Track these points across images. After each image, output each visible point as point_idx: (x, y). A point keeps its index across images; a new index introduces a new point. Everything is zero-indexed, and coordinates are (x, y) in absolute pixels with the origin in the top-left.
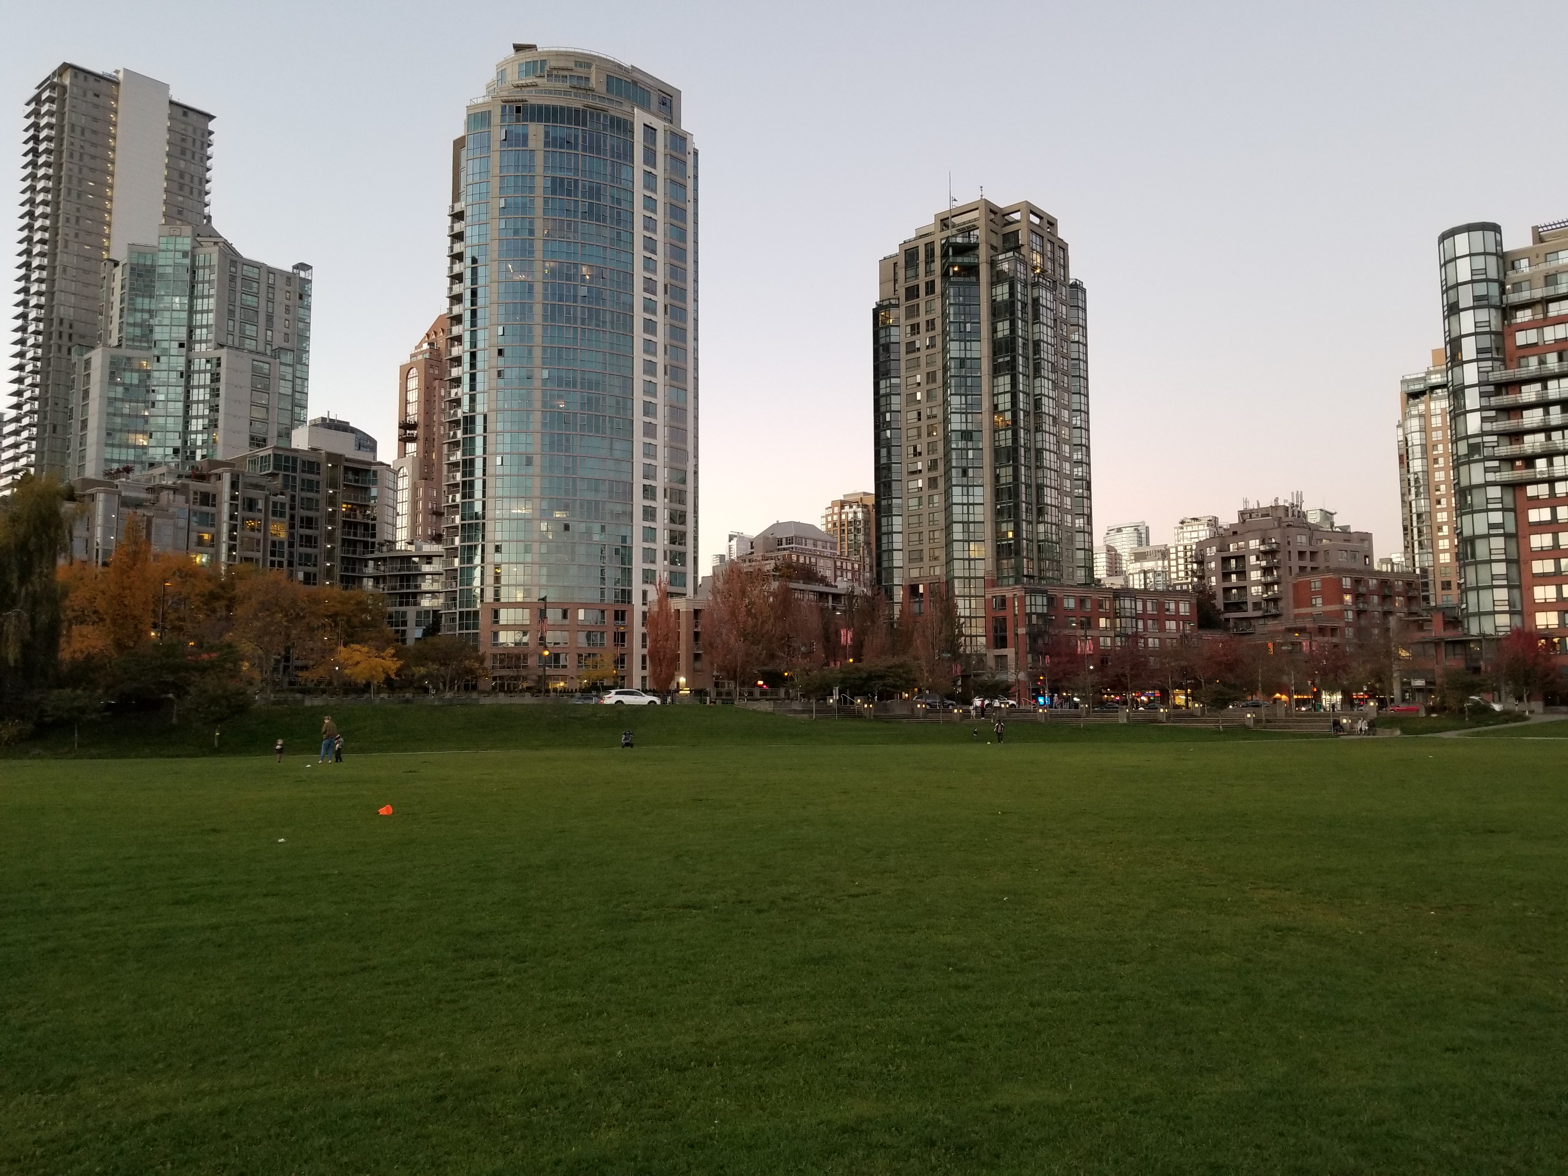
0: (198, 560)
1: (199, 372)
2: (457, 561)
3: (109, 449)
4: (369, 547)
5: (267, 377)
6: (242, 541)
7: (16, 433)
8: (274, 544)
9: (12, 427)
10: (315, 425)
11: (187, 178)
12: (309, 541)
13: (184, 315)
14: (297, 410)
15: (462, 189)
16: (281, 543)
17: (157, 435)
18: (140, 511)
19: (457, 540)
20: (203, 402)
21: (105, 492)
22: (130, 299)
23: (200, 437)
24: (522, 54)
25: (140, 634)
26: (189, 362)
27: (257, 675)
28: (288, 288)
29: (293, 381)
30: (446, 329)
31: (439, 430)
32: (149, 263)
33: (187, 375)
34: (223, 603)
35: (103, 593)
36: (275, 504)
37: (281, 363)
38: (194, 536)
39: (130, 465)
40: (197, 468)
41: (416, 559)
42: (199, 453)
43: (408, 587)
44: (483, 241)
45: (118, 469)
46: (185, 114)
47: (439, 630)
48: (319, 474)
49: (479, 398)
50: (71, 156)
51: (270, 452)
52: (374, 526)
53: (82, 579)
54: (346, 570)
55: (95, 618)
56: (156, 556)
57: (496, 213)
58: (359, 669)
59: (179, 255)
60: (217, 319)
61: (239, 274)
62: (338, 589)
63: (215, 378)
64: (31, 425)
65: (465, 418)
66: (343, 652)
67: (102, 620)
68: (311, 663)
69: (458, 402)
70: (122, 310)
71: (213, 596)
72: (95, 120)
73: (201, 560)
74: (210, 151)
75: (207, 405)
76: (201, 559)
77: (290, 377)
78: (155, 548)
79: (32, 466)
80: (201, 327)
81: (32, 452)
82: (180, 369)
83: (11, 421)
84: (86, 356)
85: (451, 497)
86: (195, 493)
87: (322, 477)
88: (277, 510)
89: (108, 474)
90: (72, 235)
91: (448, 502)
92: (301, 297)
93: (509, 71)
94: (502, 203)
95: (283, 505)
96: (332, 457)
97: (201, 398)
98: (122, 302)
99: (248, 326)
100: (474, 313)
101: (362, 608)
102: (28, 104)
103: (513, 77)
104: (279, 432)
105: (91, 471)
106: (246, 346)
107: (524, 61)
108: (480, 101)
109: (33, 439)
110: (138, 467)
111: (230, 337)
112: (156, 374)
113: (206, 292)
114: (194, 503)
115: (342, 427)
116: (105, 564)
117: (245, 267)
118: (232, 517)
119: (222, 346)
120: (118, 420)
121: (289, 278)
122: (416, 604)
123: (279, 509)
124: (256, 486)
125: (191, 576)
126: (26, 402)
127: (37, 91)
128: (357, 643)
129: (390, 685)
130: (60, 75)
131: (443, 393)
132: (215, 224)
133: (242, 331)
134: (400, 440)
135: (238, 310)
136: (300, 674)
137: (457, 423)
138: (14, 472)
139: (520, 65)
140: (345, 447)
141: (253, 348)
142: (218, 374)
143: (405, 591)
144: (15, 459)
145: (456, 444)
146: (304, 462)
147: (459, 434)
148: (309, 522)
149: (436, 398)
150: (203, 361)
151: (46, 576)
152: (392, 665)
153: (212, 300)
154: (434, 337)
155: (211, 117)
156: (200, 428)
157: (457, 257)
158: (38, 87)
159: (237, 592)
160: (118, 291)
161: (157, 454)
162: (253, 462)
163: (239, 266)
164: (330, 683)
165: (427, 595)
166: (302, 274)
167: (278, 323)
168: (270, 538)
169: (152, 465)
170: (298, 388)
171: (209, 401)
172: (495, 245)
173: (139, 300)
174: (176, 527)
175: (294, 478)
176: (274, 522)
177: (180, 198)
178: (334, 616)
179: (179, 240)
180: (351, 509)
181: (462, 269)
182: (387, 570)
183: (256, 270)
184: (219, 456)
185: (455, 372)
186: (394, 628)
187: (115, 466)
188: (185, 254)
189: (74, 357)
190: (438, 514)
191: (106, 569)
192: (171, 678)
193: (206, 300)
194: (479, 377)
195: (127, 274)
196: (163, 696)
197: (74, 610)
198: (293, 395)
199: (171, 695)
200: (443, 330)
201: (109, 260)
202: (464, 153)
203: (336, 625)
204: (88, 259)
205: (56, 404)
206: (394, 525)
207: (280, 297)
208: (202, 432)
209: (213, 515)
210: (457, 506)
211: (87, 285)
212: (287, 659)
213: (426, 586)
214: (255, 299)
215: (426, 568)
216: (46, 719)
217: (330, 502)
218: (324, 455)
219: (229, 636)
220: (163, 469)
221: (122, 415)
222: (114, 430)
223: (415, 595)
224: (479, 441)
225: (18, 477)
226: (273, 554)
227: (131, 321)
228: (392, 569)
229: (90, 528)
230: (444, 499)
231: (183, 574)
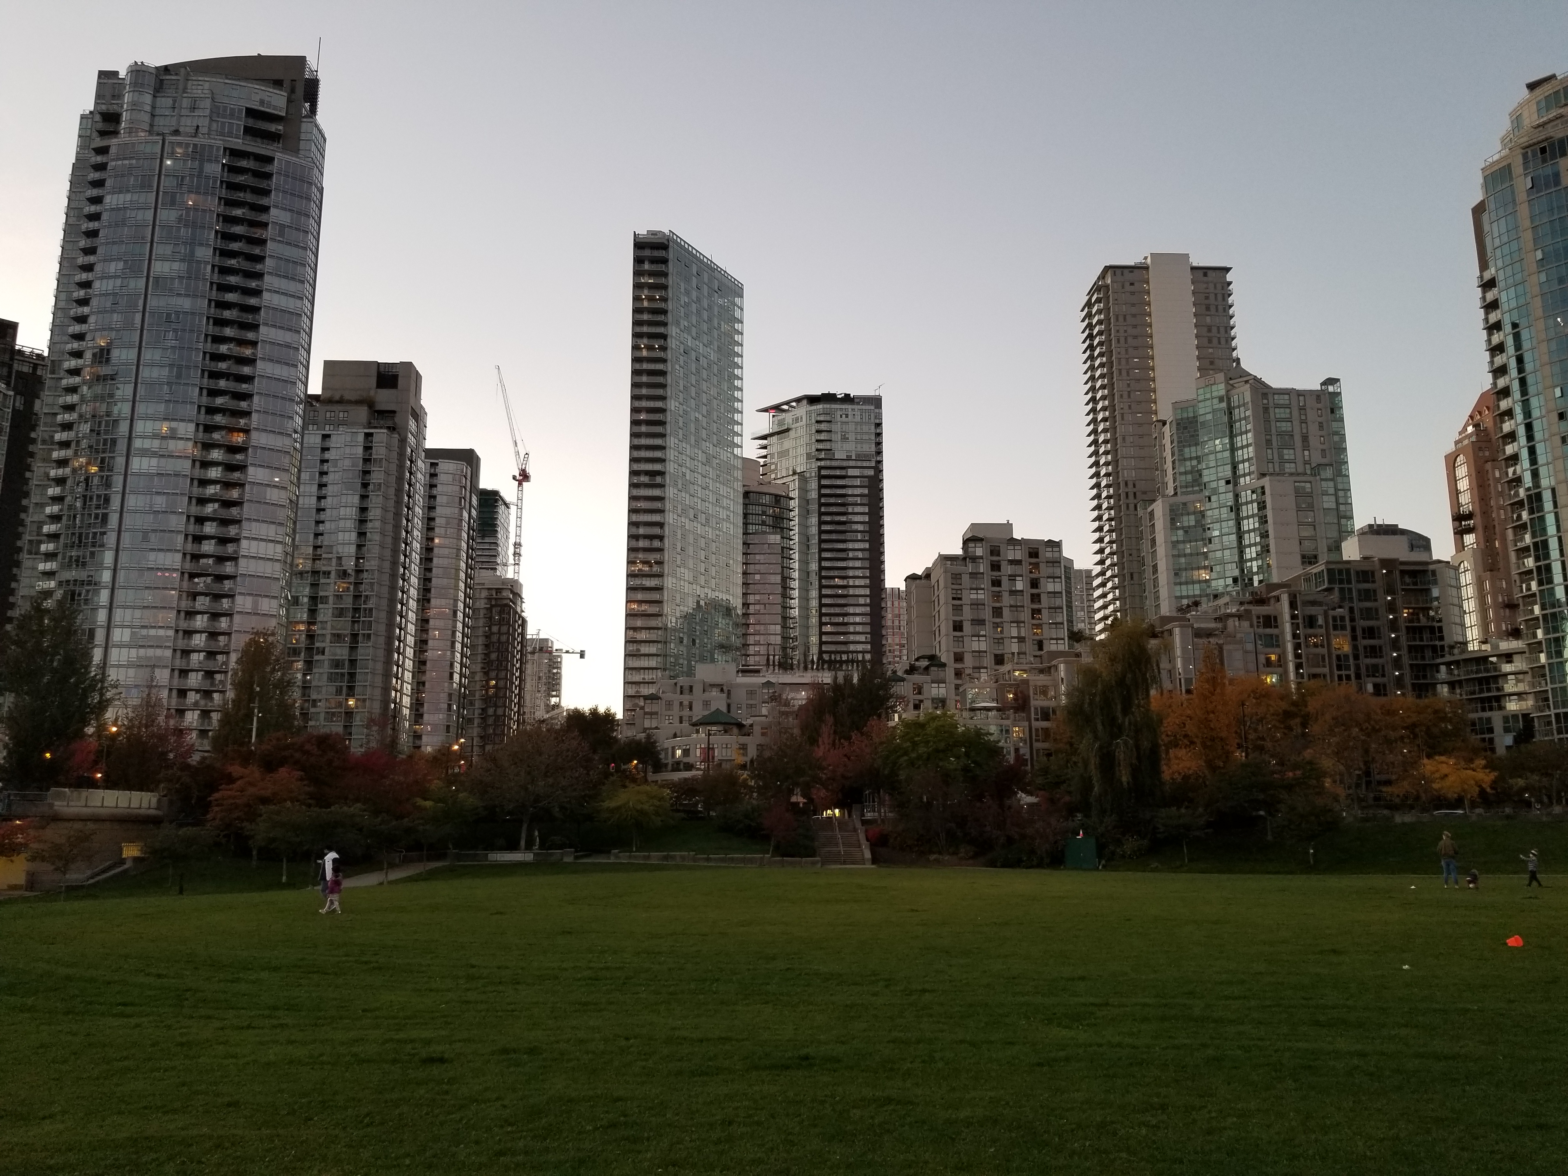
0: (1268, 680)
1: (1247, 503)
2: (1543, 657)
3: (1178, 588)
4: (1439, 651)
5: (1310, 495)
6: (1308, 658)
7: (1103, 585)
8: (1338, 657)
9: (1099, 581)
10: (1363, 533)
11: (1214, 330)
12: (1374, 651)
13: (1227, 454)
14: (1343, 521)
15: (1489, 254)
16: (1346, 656)
17: (1217, 568)
18: (1213, 640)
19: (1540, 633)
20: (1254, 530)
21: (1181, 626)
22: (1179, 451)
23: (1255, 563)
24: (1538, 91)
25: (1227, 755)
26: (1237, 496)
27: (1341, 792)
28: (1319, 406)
29: (1336, 495)
30: (1491, 406)
31: (1499, 515)
32: (1191, 415)
33: (1236, 508)
34: (1298, 720)
35: (1191, 719)
36: (1334, 619)
37: (1322, 480)
38: (1262, 659)
39: (1198, 599)
40: (1256, 593)
41: (1494, 659)
42: (1256, 579)
43: (1489, 690)
44: (1522, 301)
45: (1188, 605)
46: (1205, 275)
47: (1533, 736)
48: (1374, 582)
49: (1543, 471)
50: (1118, 341)
51: (1323, 567)
52: (1440, 629)
53: (1170, 706)
54: (1417, 677)
55: (1186, 741)
56: (1231, 682)
57: (1534, 267)
58: (1448, 782)
59: (1216, 401)
60: (1256, 451)
61: (1271, 404)
62: (1411, 699)
63: (1262, 506)
64: (1113, 576)
65: (1529, 497)
66: (1428, 766)
67: (1192, 743)
68: (1394, 777)
69: (1518, 480)
70: (1174, 462)
71: (1287, 715)
72: (1133, 305)
73: (1271, 681)
74: (1230, 300)
75: (1258, 533)
76: (1271, 679)
77: (1332, 491)
78: (1230, 674)
79: (1118, 611)
80: (1243, 461)
81: (1117, 600)
82: (1230, 504)
83: (1098, 576)
84: (1149, 509)
85: (1524, 586)
86: (1258, 617)
87: (1379, 585)
88: (1338, 625)
89: (1180, 609)
90: (1126, 407)
91: (1522, 591)
92: (1332, 411)
93: (1525, 114)
94: (1539, 255)
95: (1342, 618)
96: (1386, 563)
97: (1251, 527)
98: (1173, 455)
99: (1285, 451)
100: (1523, 382)
101: (1439, 715)
102: (1082, 310)
103: (1531, 118)
104: (1328, 547)
105: (1165, 609)
106: (1287, 470)
107: (1542, 97)
108: (1496, 157)
109: (1116, 588)
110: (1204, 600)
111: (1270, 465)
112: (1209, 513)
113: (1243, 429)
114: (1258, 627)
115: (1392, 530)
116: (1188, 692)
117: (1276, 397)
118: (1295, 636)
119: (1264, 475)
120: (1183, 560)
121: (1317, 395)
122: (1501, 708)
123: (1339, 623)
124: (1313, 603)
125: (1264, 696)
126: (1107, 558)
127: (1088, 297)
128: (1441, 754)
129: (1485, 799)
130: (1104, 278)
131: (1497, 474)
132: (1243, 365)
133: (1281, 456)
134: (1455, 533)
135: (1274, 438)
136: (1384, 789)
137: (1521, 504)
138: (1105, 618)
139: (1538, 103)
140: (1399, 551)
141: (1293, 470)
142: (1264, 502)
143: (1486, 695)
144: (1105, 607)
145: (1524, 527)
146: (1357, 573)
147: (1525, 515)
148: (1370, 632)
149: (1491, 482)
150: (1249, 492)
151: (1143, 707)
152: (1487, 778)
153: (1250, 435)
154: (1479, 417)
155: (1228, 270)
156: (1254, 555)
157: (1493, 328)
158: (1089, 294)
159: (1310, 709)
160: (1168, 447)
161: (1219, 585)
162: (1308, 580)
163: (1270, 397)
164: (1417, 798)
165: (1512, 698)
166: (1331, 389)
167: (1313, 441)
168: (1335, 653)
169: (1216, 596)
170: (1341, 501)
171: (1258, 529)
172: (1538, 302)
173: (1187, 450)
174: (1246, 652)
175: (1350, 590)
176: (1337, 636)
177: (1211, 350)
178: (1412, 727)
179: (1214, 388)
180: (1412, 614)
181: (1502, 338)
182: (1462, 673)
183: (1287, 397)
184: (1275, 579)
185: (1510, 449)
186: (1479, 736)
187: (1185, 602)
188: (1221, 399)
189: (1140, 512)
190: (1512, 606)
191: (1190, 696)
192: (1261, 797)
193: (1244, 436)
194: (1540, 449)
195: (1174, 431)
196: (1254, 814)
197: (1167, 735)
198: (1337, 509)
199: (1262, 813)
200: (1488, 408)
201: (1158, 421)
202: (1485, 217)
203: (1416, 736)
204: (1140, 425)
205: (1131, 555)
206: (1463, 625)
207: (1312, 415)
208: (1256, 559)
209: (1277, 636)
210: (1534, 595)
211: (1142, 447)
212: (1368, 773)
213: (1510, 686)
214: (1289, 424)
215: (1507, 668)
216: (1158, 836)
217: (1390, 609)
218: (1377, 562)
219: (1308, 754)
220: (1226, 599)
221: (1185, 555)
222: (1180, 569)
223: (1498, 699)
224: (1550, 519)
225: (1109, 622)
226: (1339, 668)
227: (1182, 470)
228: (1468, 673)
229: (1172, 660)
230: (1516, 590)
231: (1257, 695)
